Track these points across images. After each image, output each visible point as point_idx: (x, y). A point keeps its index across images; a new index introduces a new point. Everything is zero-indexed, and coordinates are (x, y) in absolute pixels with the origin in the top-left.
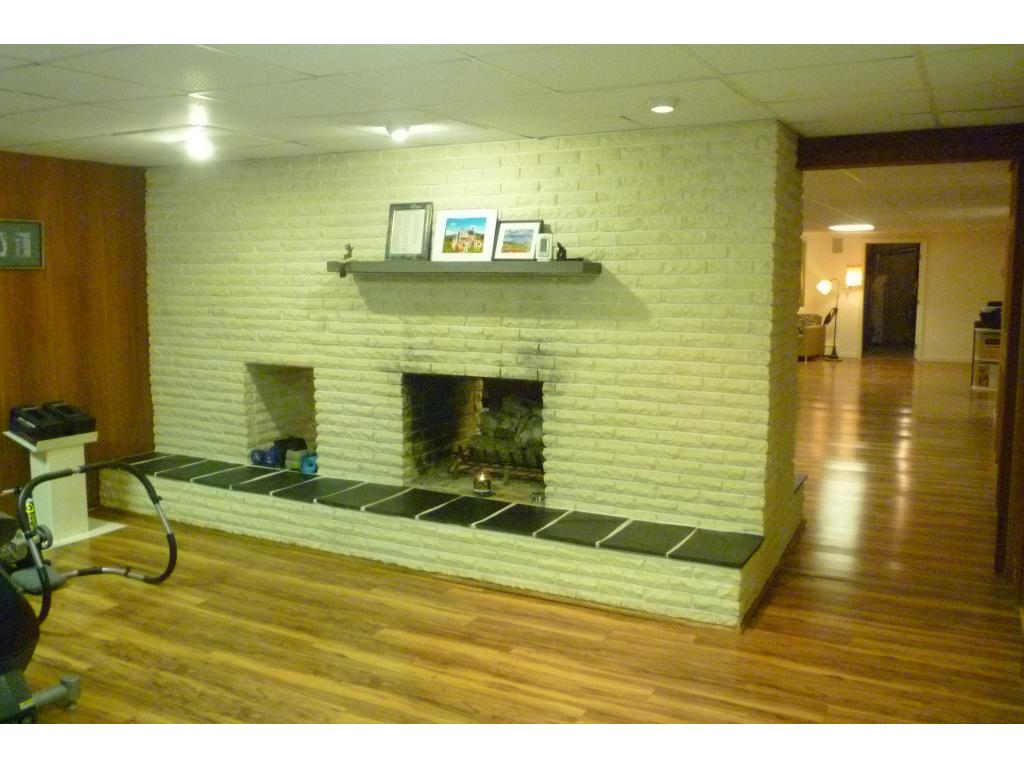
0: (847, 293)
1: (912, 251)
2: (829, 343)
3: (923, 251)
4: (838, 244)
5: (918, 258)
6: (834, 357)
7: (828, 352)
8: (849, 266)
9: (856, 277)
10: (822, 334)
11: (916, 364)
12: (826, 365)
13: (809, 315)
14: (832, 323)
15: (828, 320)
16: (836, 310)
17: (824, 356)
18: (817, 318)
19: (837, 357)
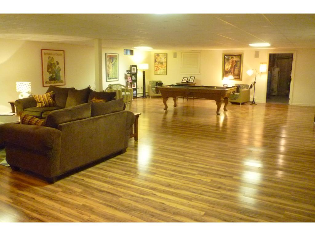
0: (260, 75)
1: (289, 57)
2: (251, 96)
3: (294, 57)
4: (257, 54)
5: (292, 60)
6: (253, 102)
7: (251, 100)
8: (261, 63)
9: (264, 68)
10: (249, 92)
11: (289, 107)
12: (250, 107)
13: (243, 85)
14: (253, 88)
15: (251, 87)
16: (255, 83)
17: (249, 102)
18: (247, 86)
19: (254, 103)
